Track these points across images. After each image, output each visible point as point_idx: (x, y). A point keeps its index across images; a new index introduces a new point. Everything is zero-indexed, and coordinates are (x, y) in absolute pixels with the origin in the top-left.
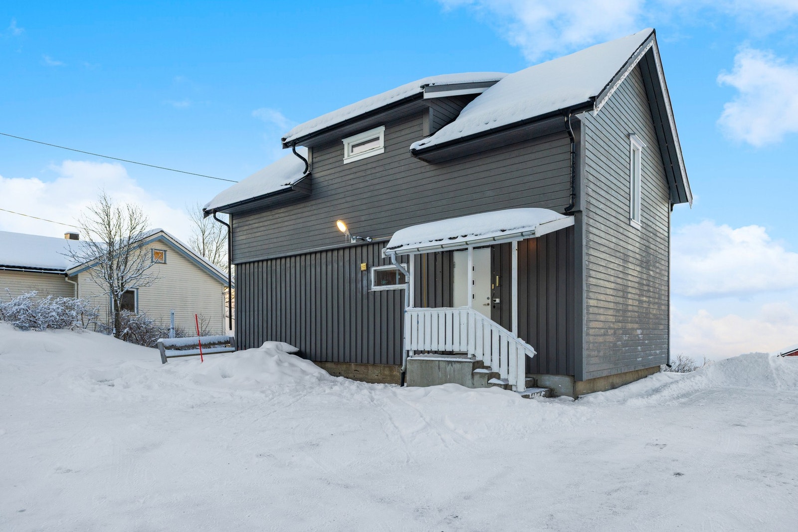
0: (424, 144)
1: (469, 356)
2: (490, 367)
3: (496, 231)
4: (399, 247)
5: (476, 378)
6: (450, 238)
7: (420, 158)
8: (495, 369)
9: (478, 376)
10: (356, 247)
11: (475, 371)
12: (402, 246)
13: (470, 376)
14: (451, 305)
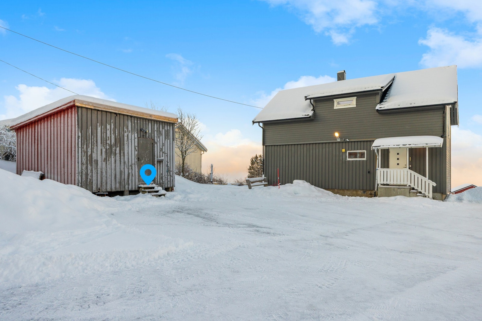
0: (381, 108)
1: (408, 186)
2: (417, 190)
3: (424, 144)
4: (378, 146)
5: (411, 194)
6: (403, 145)
7: (379, 113)
8: (420, 190)
9: (412, 193)
10: (339, 142)
11: (411, 191)
12: (380, 146)
13: (408, 193)
14: (388, 167)
